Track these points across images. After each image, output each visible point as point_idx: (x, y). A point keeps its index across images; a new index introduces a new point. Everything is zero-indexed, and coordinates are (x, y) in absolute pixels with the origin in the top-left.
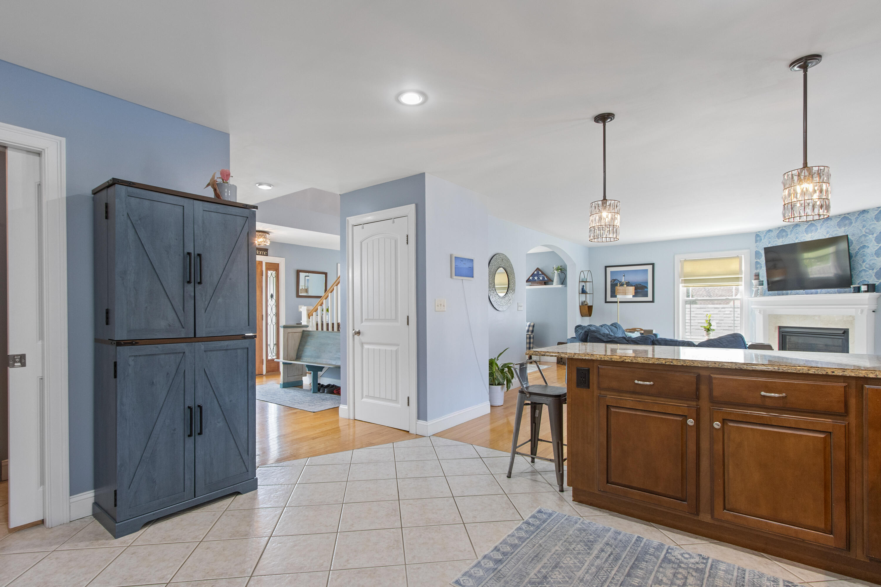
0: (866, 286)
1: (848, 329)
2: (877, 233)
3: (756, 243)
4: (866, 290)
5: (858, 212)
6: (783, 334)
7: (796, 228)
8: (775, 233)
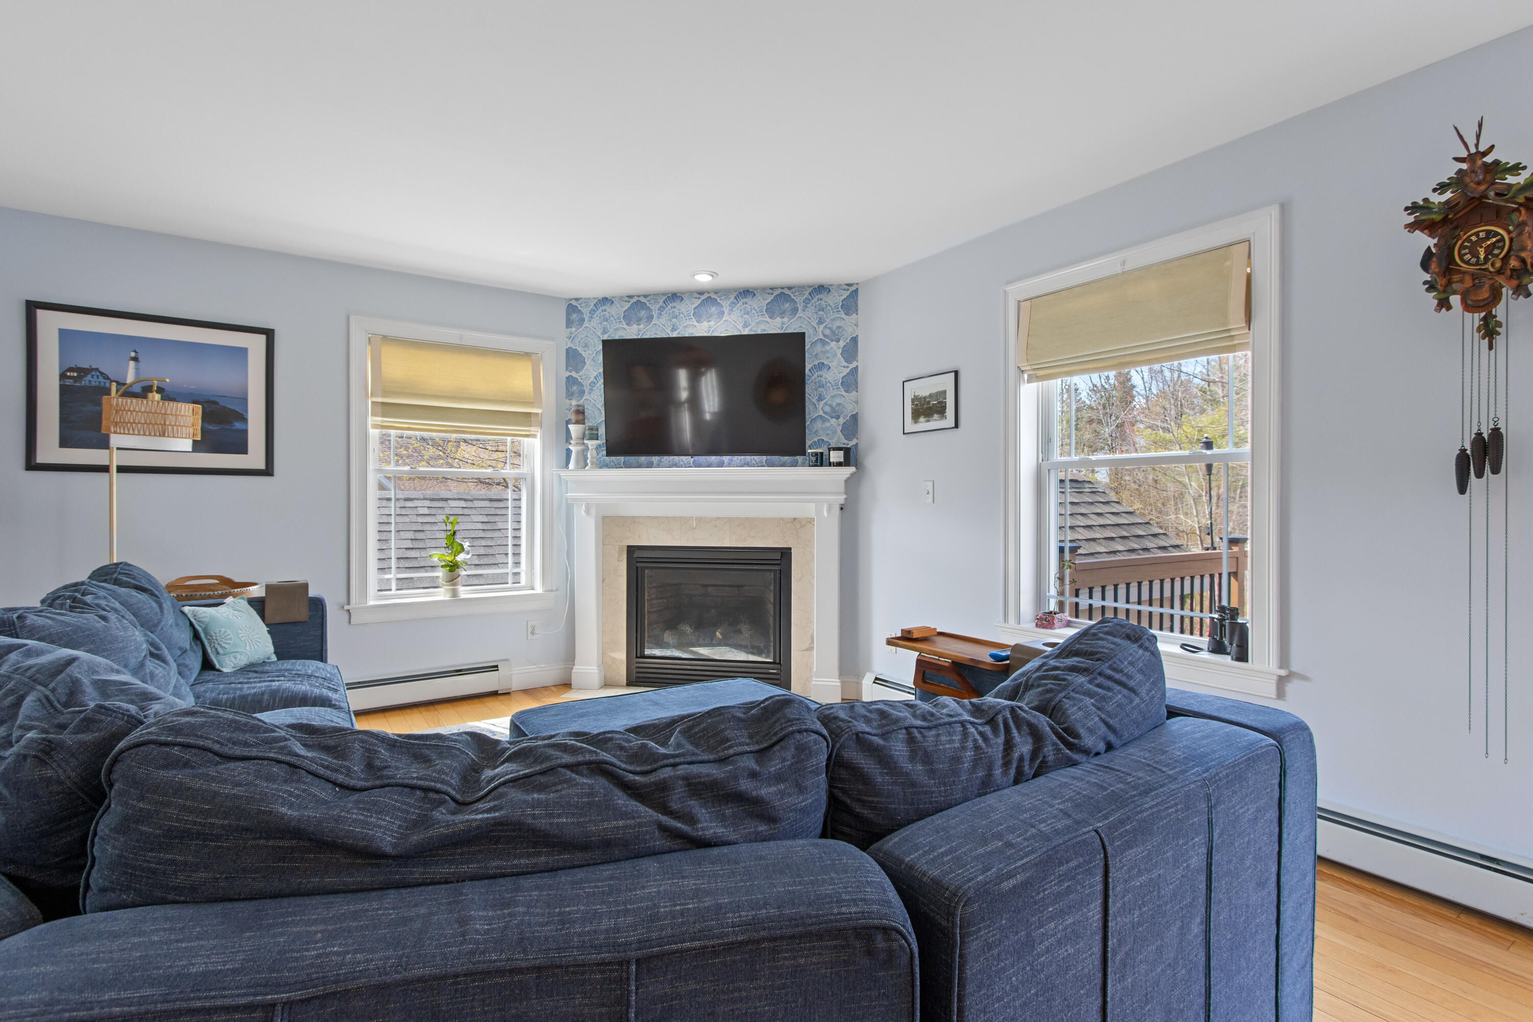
0: (842, 453)
1: (790, 549)
2: (847, 339)
3: (567, 327)
4: (842, 460)
5: (810, 287)
6: (639, 565)
7: (673, 304)
8: (618, 310)
